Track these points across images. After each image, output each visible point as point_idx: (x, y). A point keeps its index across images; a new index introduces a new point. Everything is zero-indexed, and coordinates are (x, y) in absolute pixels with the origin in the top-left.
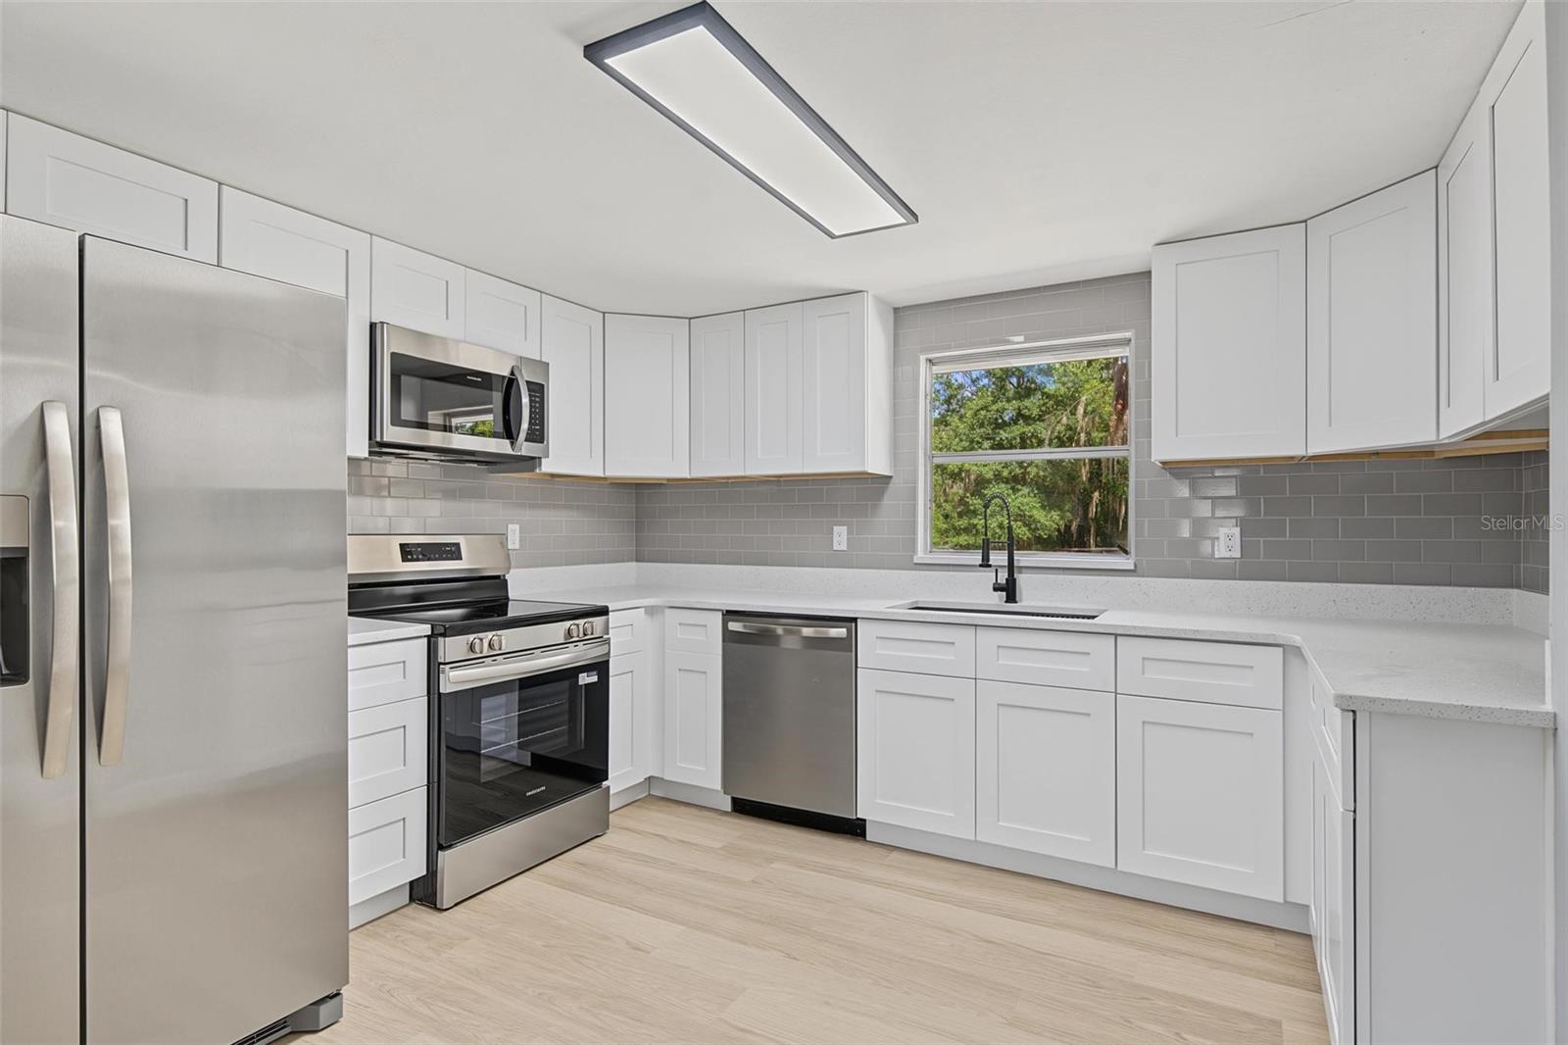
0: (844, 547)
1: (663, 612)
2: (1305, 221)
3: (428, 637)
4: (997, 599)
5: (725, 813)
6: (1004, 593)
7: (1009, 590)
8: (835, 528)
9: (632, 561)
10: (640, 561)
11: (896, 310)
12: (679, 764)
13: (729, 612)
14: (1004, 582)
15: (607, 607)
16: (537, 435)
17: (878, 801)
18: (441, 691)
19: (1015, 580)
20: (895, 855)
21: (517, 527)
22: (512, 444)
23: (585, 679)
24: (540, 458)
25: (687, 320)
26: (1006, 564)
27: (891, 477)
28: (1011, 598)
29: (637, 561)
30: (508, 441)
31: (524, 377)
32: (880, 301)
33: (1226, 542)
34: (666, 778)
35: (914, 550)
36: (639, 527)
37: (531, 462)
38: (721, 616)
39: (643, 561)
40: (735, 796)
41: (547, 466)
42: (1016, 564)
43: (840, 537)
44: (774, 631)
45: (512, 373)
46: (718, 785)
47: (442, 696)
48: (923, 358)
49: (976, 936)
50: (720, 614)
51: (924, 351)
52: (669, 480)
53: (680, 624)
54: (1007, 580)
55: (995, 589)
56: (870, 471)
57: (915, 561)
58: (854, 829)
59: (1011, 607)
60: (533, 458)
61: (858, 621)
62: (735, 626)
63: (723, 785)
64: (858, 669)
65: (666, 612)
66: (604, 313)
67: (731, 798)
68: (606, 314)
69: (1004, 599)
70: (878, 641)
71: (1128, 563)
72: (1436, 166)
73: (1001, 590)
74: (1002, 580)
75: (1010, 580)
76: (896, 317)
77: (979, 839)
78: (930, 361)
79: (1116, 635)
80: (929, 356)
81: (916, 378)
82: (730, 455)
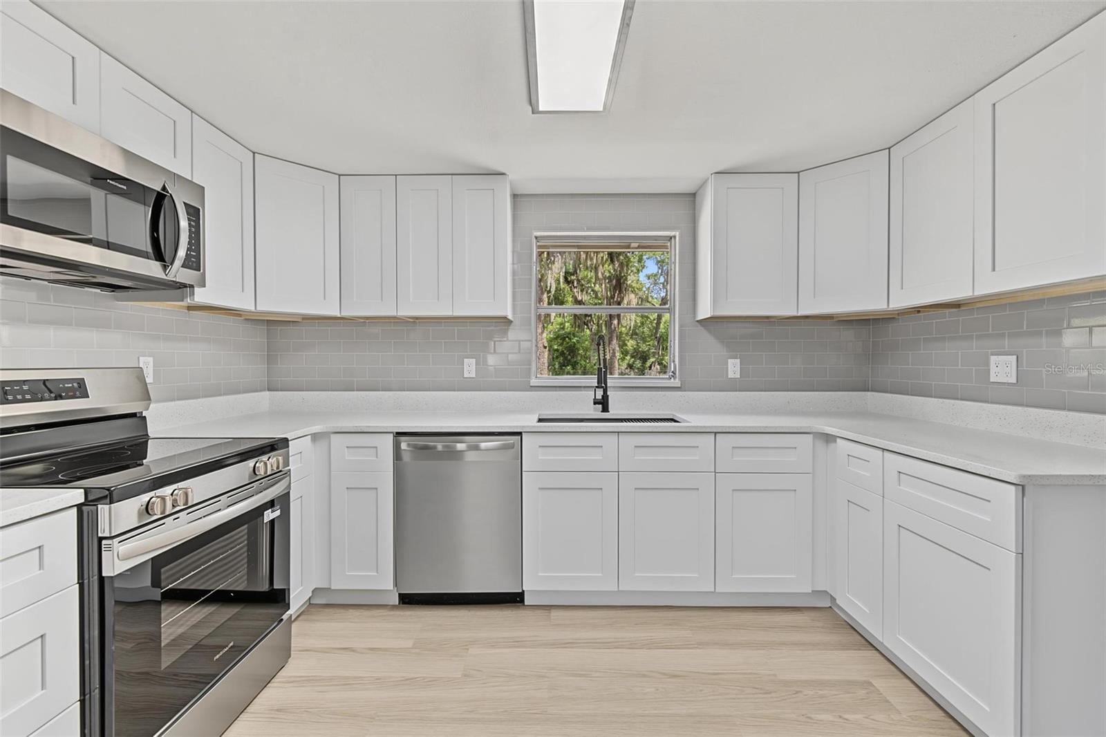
0: (474, 373)
1: (329, 438)
2: (798, 173)
3: (79, 506)
4: (596, 412)
5: (393, 607)
6: (601, 406)
7: (604, 403)
8: (465, 360)
9: (264, 390)
10: (271, 391)
11: (515, 196)
12: (347, 573)
13: (397, 433)
15: (284, 439)
16: (194, 261)
17: (540, 574)
18: (104, 574)
19: (608, 396)
20: (555, 614)
21: (151, 359)
22: (165, 268)
23: (269, 515)
24: (192, 286)
25: (338, 177)
28: (605, 409)
29: (268, 390)
30: (158, 263)
31: (180, 198)
33: (734, 368)
34: (332, 588)
35: (528, 378)
36: (271, 359)
37: (182, 288)
38: (392, 438)
39: (278, 391)
40: (403, 592)
41: (201, 296)
43: (470, 368)
44: (435, 447)
45: (164, 188)
46: (391, 586)
47: (106, 580)
49: (664, 674)
50: (392, 435)
53: (349, 448)
54: (602, 396)
55: (595, 403)
56: (509, 316)
57: (531, 385)
58: (514, 599)
59: (605, 415)
60: (185, 286)
61: (524, 435)
62: (404, 446)
63: (396, 584)
64: (523, 473)
65: (333, 436)
66: (254, 153)
67: (399, 594)
68: (256, 154)
69: (601, 410)
70: (541, 449)
71: (676, 382)
72: (889, 148)
73: (599, 403)
74: (599, 396)
75: (605, 397)
76: (514, 202)
77: (620, 589)
78: (536, 238)
79: (716, 433)
80: (538, 234)
81: (531, 250)
82: (382, 299)
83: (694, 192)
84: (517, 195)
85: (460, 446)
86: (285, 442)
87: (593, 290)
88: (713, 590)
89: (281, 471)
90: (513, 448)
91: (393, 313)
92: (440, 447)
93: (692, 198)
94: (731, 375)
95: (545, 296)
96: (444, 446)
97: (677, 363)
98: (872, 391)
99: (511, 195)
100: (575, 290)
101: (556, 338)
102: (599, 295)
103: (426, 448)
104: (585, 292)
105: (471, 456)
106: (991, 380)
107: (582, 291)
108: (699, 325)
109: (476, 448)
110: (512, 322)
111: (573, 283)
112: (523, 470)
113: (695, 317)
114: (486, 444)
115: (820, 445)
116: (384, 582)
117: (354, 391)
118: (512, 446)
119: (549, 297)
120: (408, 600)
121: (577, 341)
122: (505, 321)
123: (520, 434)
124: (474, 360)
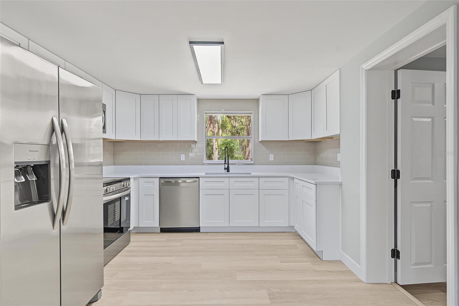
0: (184, 160)
2: (288, 95)
4: (225, 171)
5: (159, 233)
6: (227, 170)
7: (228, 169)
8: (181, 155)
9: (112, 165)
10: (114, 165)
12: (144, 222)
13: (160, 178)
14: (227, 167)
19: (229, 167)
20: (209, 234)
23: (127, 199)
28: (228, 171)
33: (271, 157)
34: (140, 226)
35: (203, 161)
42: (229, 163)
43: (183, 157)
44: (172, 182)
46: (158, 225)
50: (158, 178)
52: (126, 140)
53: (144, 183)
55: (225, 169)
56: (196, 140)
57: (204, 163)
58: (197, 230)
59: (228, 173)
61: (200, 178)
62: (162, 181)
63: (160, 225)
65: (140, 178)
66: (115, 90)
67: (161, 228)
68: (116, 91)
69: (227, 171)
70: (205, 182)
71: (252, 162)
72: (311, 90)
73: (226, 169)
74: (226, 167)
75: (228, 167)
76: (198, 101)
77: (229, 226)
78: (206, 113)
79: (259, 177)
80: (206, 112)
81: (204, 117)
82: (154, 135)
83: (258, 98)
84: (199, 99)
85: (180, 181)
86: (129, 179)
87: (240, 121)
88: (258, 225)
89: (128, 187)
90: (196, 182)
91: (158, 139)
92: (173, 182)
93: (258, 100)
94: (271, 160)
95: (217, 125)
96: (174, 181)
97: (253, 156)
98: (317, 165)
99: (196, 99)
100: (232, 121)
101: (223, 144)
102: (244, 124)
103: (169, 182)
104: (237, 122)
105: (183, 185)
106: (338, 161)
107: (236, 121)
108: (260, 143)
109: (185, 182)
110: (197, 142)
111: (231, 118)
112: (200, 189)
113: (258, 140)
114: (188, 180)
115: (291, 181)
116: (156, 224)
117: (143, 165)
118: (196, 181)
119: (219, 126)
120: (163, 230)
121: (233, 145)
122: (195, 142)
123: (199, 178)
124: (184, 155)
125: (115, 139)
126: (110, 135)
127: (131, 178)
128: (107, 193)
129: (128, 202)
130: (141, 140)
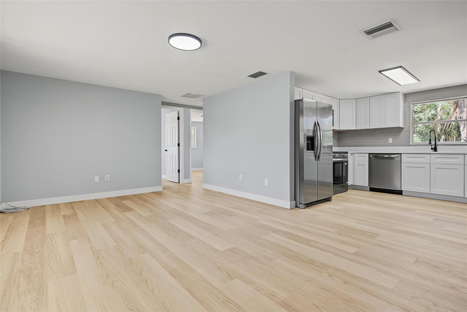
0: (391, 142)
1: (354, 154)
4: (432, 152)
5: (368, 191)
7: (435, 149)
11: (405, 94)
12: (358, 182)
13: (369, 154)
15: (347, 152)
17: (406, 187)
19: (436, 147)
23: (344, 164)
25: (355, 100)
26: (434, 144)
27: (403, 128)
28: (436, 151)
32: (402, 93)
34: (355, 184)
35: (410, 142)
36: (338, 141)
39: (340, 147)
40: (371, 187)
42: (437, 144)
43: (390, 140)
44: (379, 156)
46: (368, 186)
48: (412, 103)
51: (412, 102)
52: (346, 130)
53: (358, 156)
54: (434, 147)
55: (431, 149)
56: (401, 127)
57: (410, 144)
58: (400, 193)
62: (371, 156)
64: (402, 163)
65: (355, 154)
66: (340, 100)
67: (370, 188)
69: (434, 151)
70: (406, 157)
73: (433, 149)
76: (405, 96)
77: (431, 193)
82: (366, 125)
85: (386, 156)
88: (463, 197)
89: (346, 157)
91: (368, 128)
96: (381, 156)
103: (377, 156)
112: (402, 162)
114: (393, 156)
116: (366, 184)
118: (399, 157)
120: (372, 190)
123: (401, 154)
124: (392, 139)
125: (339, 129)
126: (336, 128)
127: (348, 152)
128: (334, 157)
129: (347, 166)
130: (357, 129)
